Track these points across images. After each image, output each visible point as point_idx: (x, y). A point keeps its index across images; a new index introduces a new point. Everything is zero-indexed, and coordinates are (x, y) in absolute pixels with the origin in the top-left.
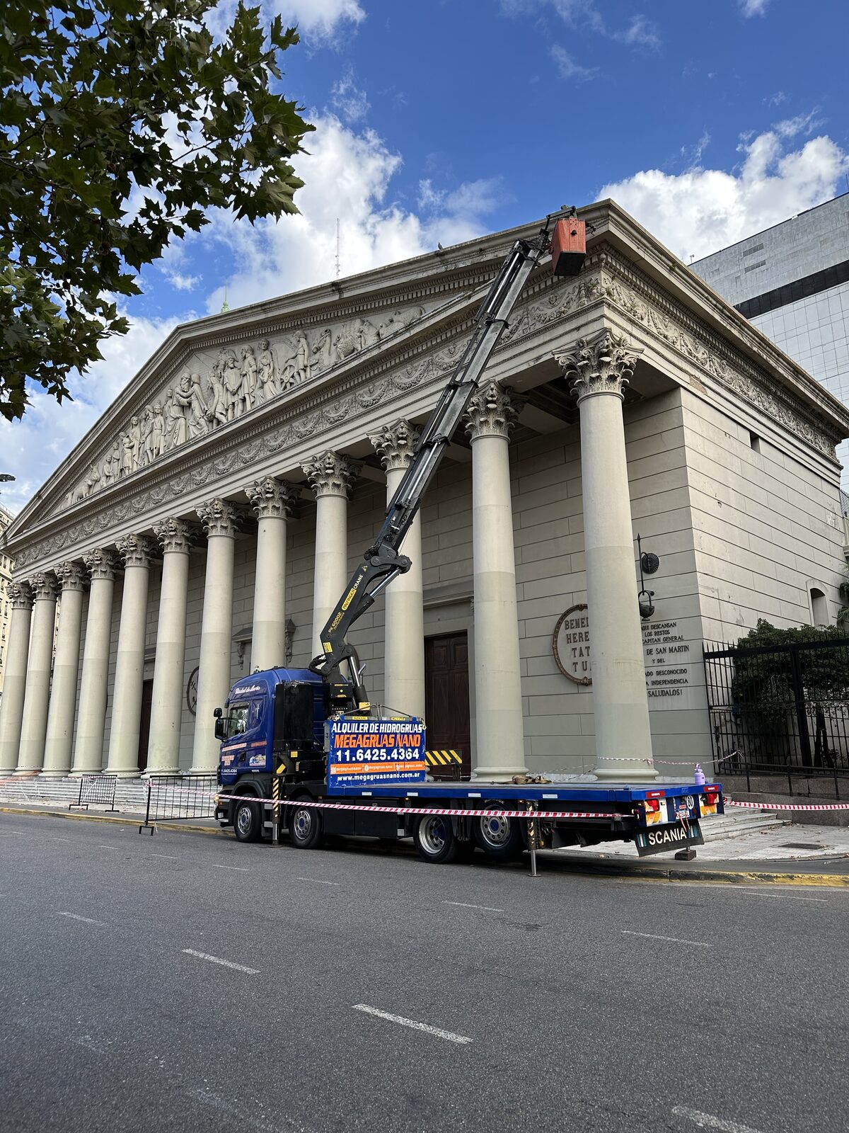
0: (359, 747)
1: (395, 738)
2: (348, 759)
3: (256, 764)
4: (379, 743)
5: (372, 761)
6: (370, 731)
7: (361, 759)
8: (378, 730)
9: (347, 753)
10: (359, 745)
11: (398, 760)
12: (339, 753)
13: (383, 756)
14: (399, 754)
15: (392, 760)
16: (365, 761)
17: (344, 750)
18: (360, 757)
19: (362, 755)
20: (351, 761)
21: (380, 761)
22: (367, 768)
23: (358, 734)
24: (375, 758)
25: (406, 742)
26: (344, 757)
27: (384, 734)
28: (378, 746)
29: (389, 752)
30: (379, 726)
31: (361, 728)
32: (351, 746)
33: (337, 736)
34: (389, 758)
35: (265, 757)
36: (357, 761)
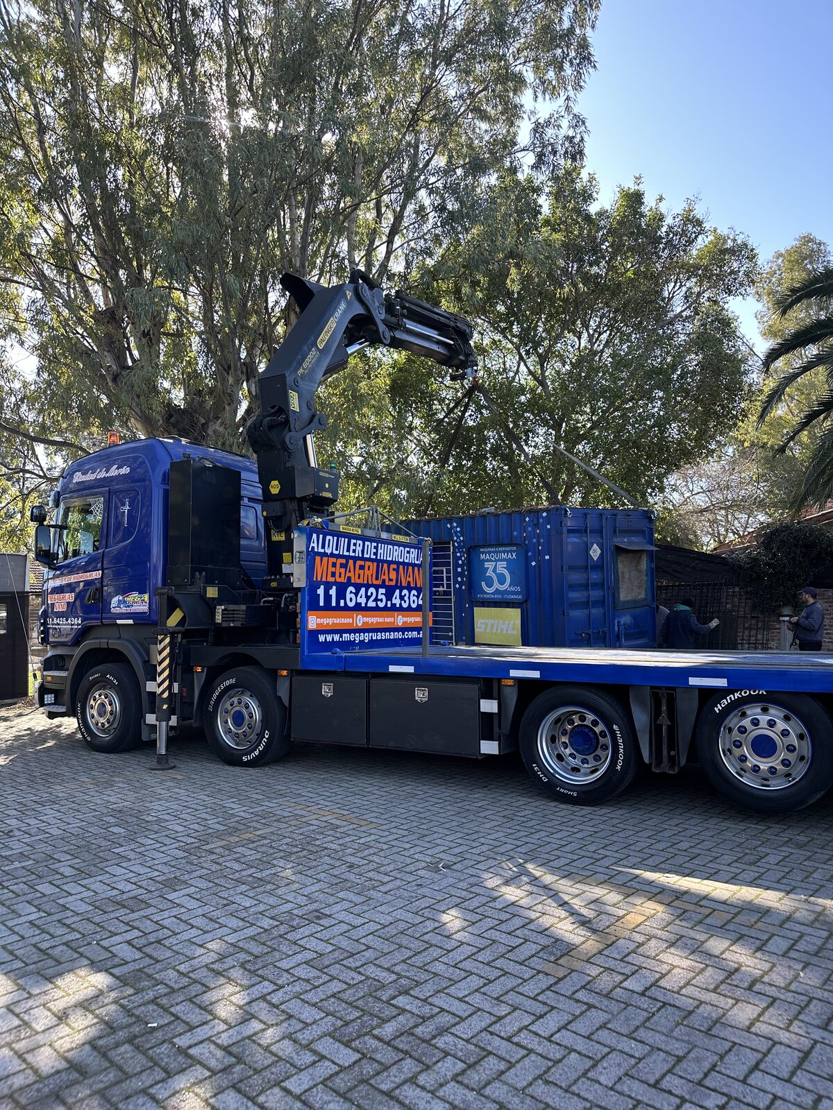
0: (349, 583)
1: (397, 570)
2: (334, 604)
3: (124, 610)
4: (377, 579)
5: (367, 609)
6: (365, 556)
7: (351, 604)
8: (376, 554)
9: (333, 592)
10: (349, 578)
11: (401, 609)
12: (321, 591)
13: (381, 600)
14: (402, 598)
15: (394, 608)
16: (358, 608)
17: (328, 586)
18: (351, 600)
19: (353, 596)
20: (338, 608)
21: (377, 609)
22: (360, 620)
23: (348, 557)
24: (371, 604)
25: (411, 579)
26: (328, 597)
27: (384, 561)
28: (375, 582)
29: (389, 596)
30: (376, 548)
31: (352, 547)
32: (339, 580)
33: (318, 558)
34: (389, 605)
35: (146, 597)
36: (346, 608)
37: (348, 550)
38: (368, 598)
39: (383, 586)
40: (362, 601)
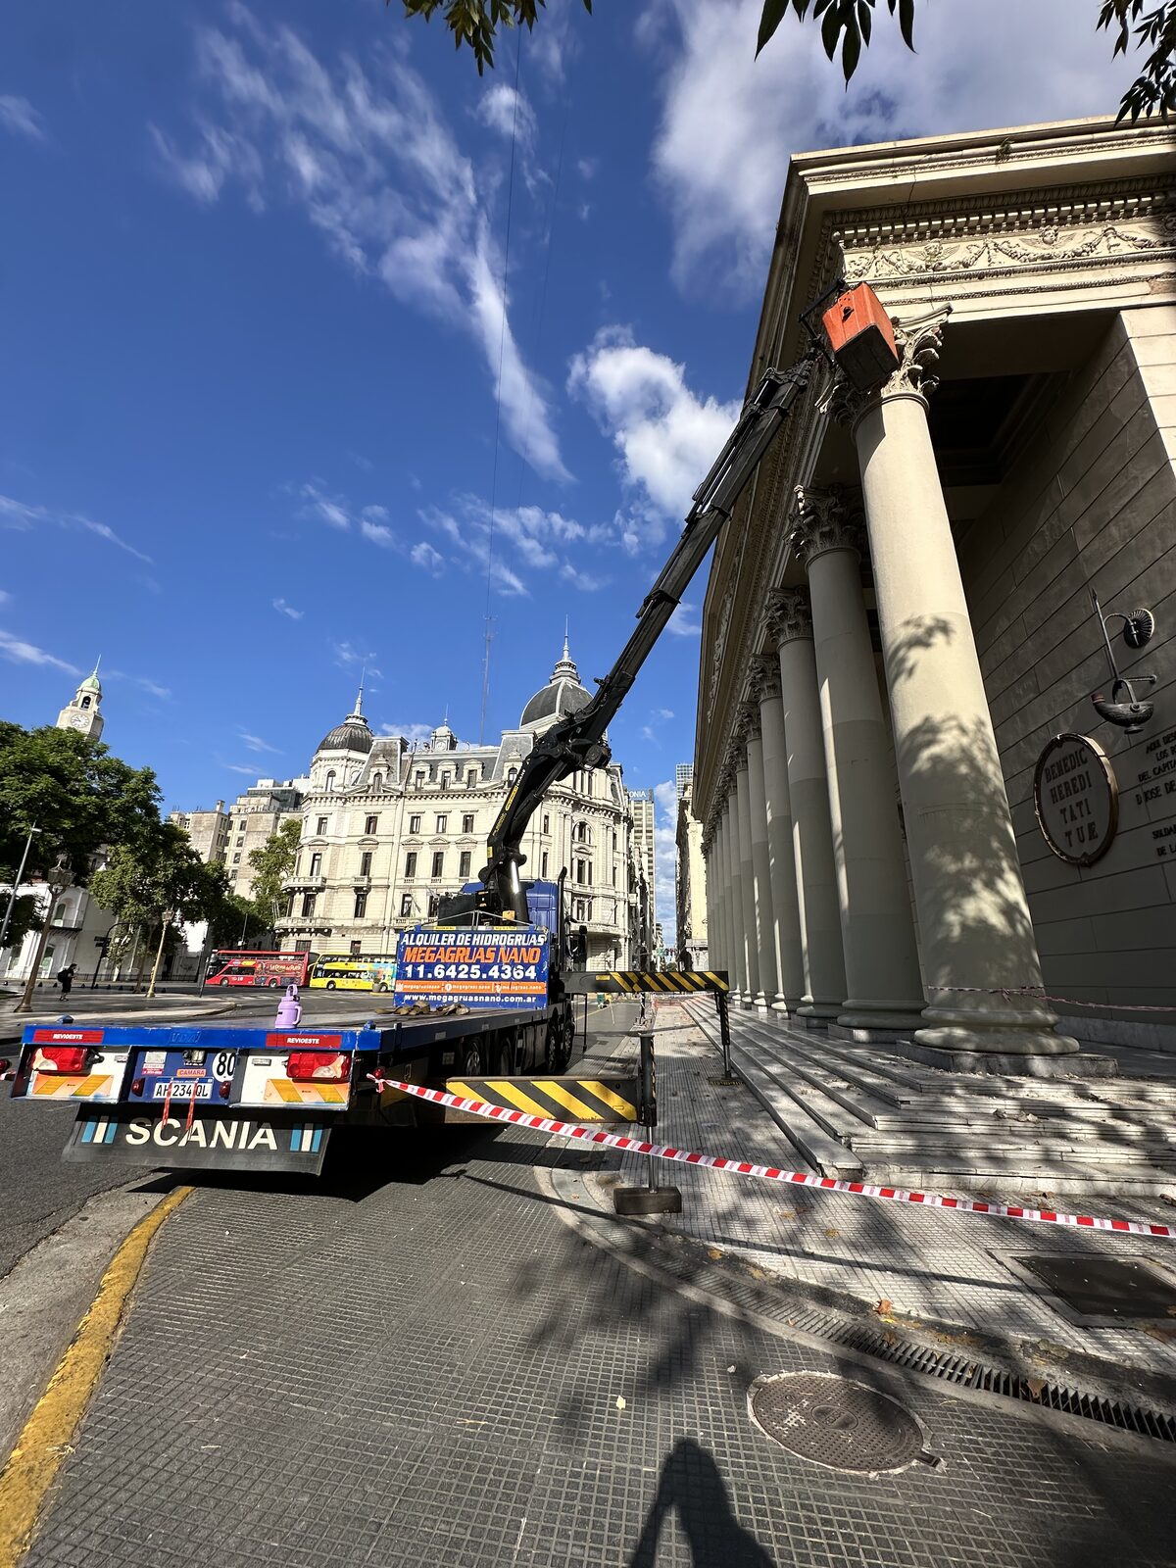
0: (439, 962)
1: (497, 952)
2: (421, 975)
4: (470, 958)
5: (456, 979)
6: (458, 943)
7: (441, 976)
8: (471, 942)
9: (421, 969)
11: (500, 979)
12: (409, 969)
13: (475, 974)
14: (501, 971)
15: (490, 979)
16: (447, 978)
17: (416, 965)
18: (439, 973)
19: (442, 972)
20: (425, 978)
21: (470, 979)
22: (449, 987)
23: (438, 947)
24: (463, 976)
25: (516, 958)
26: (416, 973)
27: (478, 947)
28: (467, 961)
29: (485, 968)
30: (472, 938)
31: (443, 939)
32: (427, 961)
33: (409, 949)
34: (484, 976)
36: (434, 978)
37: (440, 941)
38: (458, 972)
39: (478, 962)
40: (453, 974)
